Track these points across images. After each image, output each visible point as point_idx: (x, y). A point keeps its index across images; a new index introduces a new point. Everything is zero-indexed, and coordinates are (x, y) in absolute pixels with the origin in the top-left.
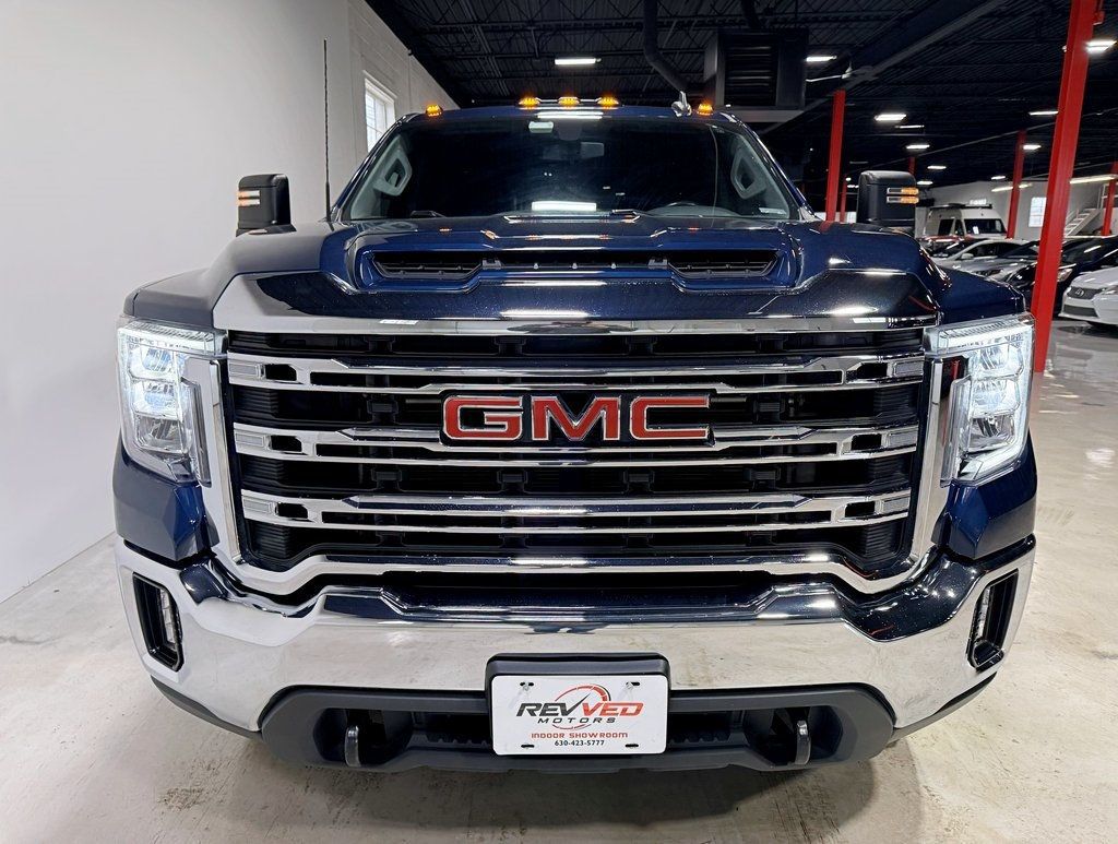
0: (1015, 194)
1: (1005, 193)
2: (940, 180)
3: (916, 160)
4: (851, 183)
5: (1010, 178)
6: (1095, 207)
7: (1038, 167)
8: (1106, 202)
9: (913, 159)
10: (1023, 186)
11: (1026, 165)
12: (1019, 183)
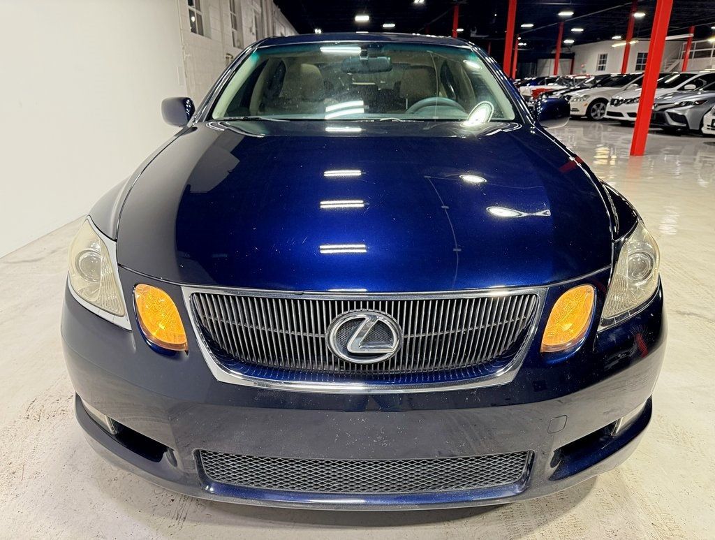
0: (627, 48)
1: (619, 48)
2: (580, 40)
3: (564, 25)
4: (520, 41)
5: (624, 38)
6: (677, 58)
7: (643, 30)
8: (685, 54)
9: (562, 23)
10: (633, 43)
11: (635, 29)
12: (630, 40)
